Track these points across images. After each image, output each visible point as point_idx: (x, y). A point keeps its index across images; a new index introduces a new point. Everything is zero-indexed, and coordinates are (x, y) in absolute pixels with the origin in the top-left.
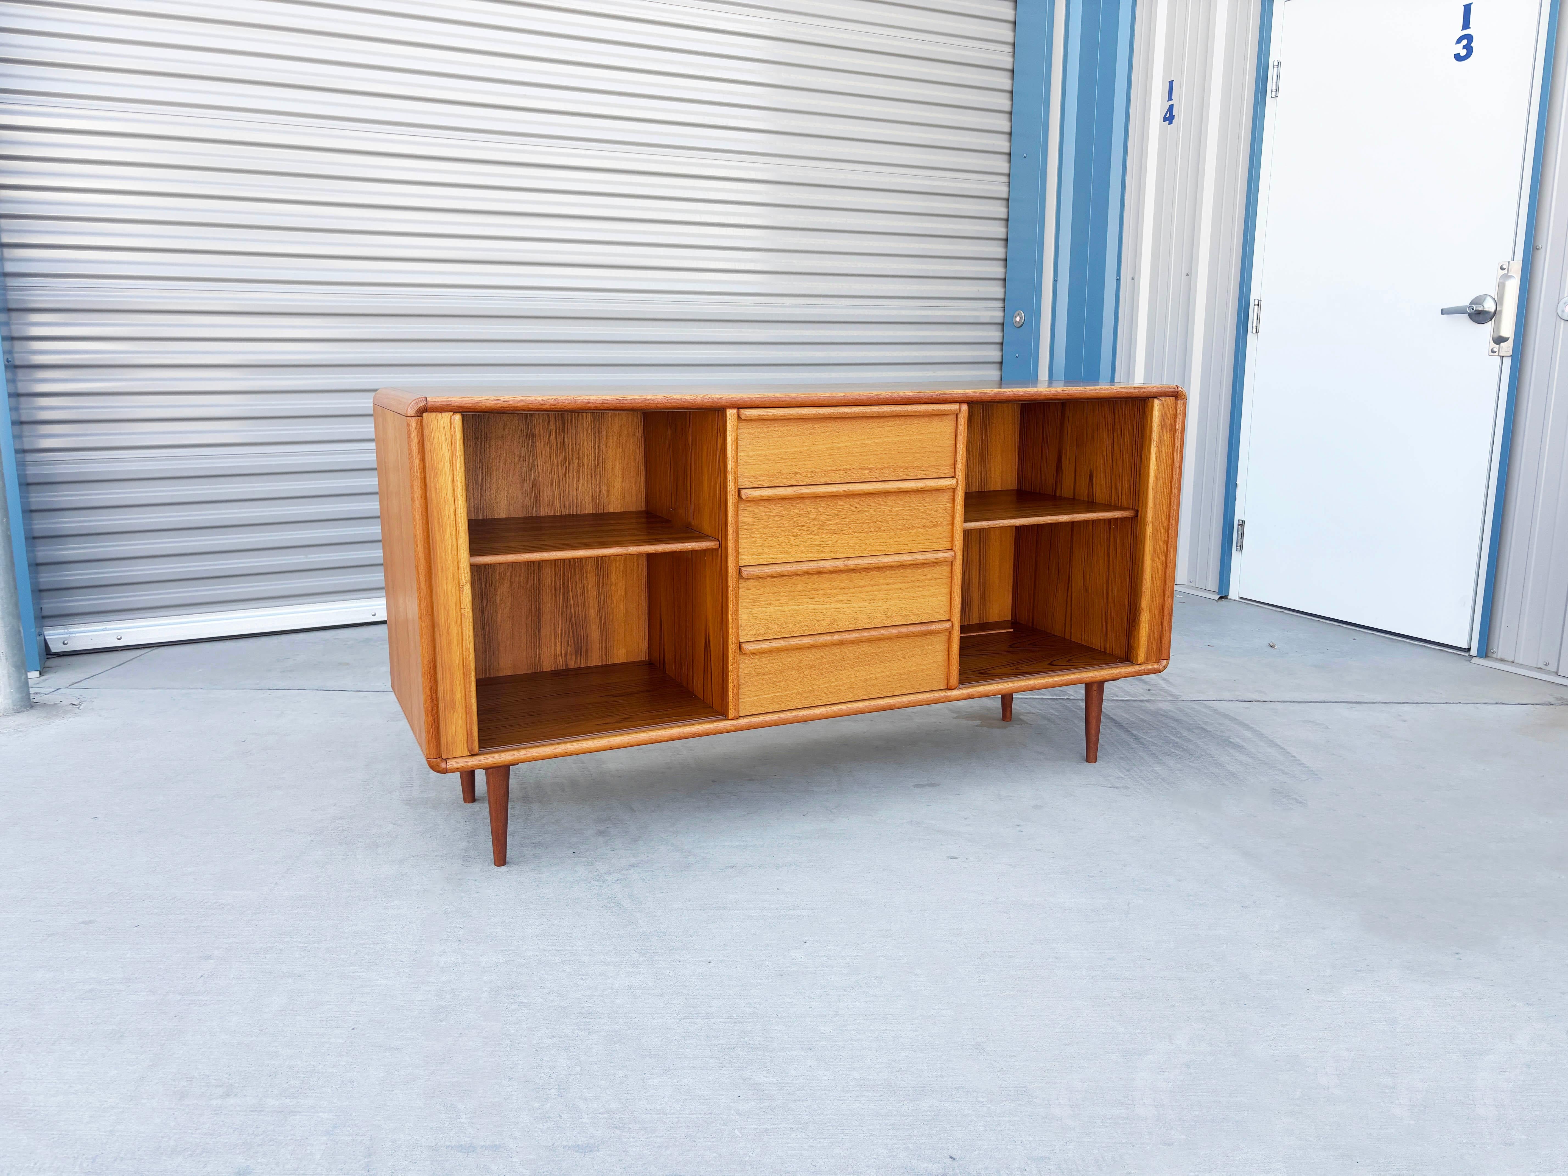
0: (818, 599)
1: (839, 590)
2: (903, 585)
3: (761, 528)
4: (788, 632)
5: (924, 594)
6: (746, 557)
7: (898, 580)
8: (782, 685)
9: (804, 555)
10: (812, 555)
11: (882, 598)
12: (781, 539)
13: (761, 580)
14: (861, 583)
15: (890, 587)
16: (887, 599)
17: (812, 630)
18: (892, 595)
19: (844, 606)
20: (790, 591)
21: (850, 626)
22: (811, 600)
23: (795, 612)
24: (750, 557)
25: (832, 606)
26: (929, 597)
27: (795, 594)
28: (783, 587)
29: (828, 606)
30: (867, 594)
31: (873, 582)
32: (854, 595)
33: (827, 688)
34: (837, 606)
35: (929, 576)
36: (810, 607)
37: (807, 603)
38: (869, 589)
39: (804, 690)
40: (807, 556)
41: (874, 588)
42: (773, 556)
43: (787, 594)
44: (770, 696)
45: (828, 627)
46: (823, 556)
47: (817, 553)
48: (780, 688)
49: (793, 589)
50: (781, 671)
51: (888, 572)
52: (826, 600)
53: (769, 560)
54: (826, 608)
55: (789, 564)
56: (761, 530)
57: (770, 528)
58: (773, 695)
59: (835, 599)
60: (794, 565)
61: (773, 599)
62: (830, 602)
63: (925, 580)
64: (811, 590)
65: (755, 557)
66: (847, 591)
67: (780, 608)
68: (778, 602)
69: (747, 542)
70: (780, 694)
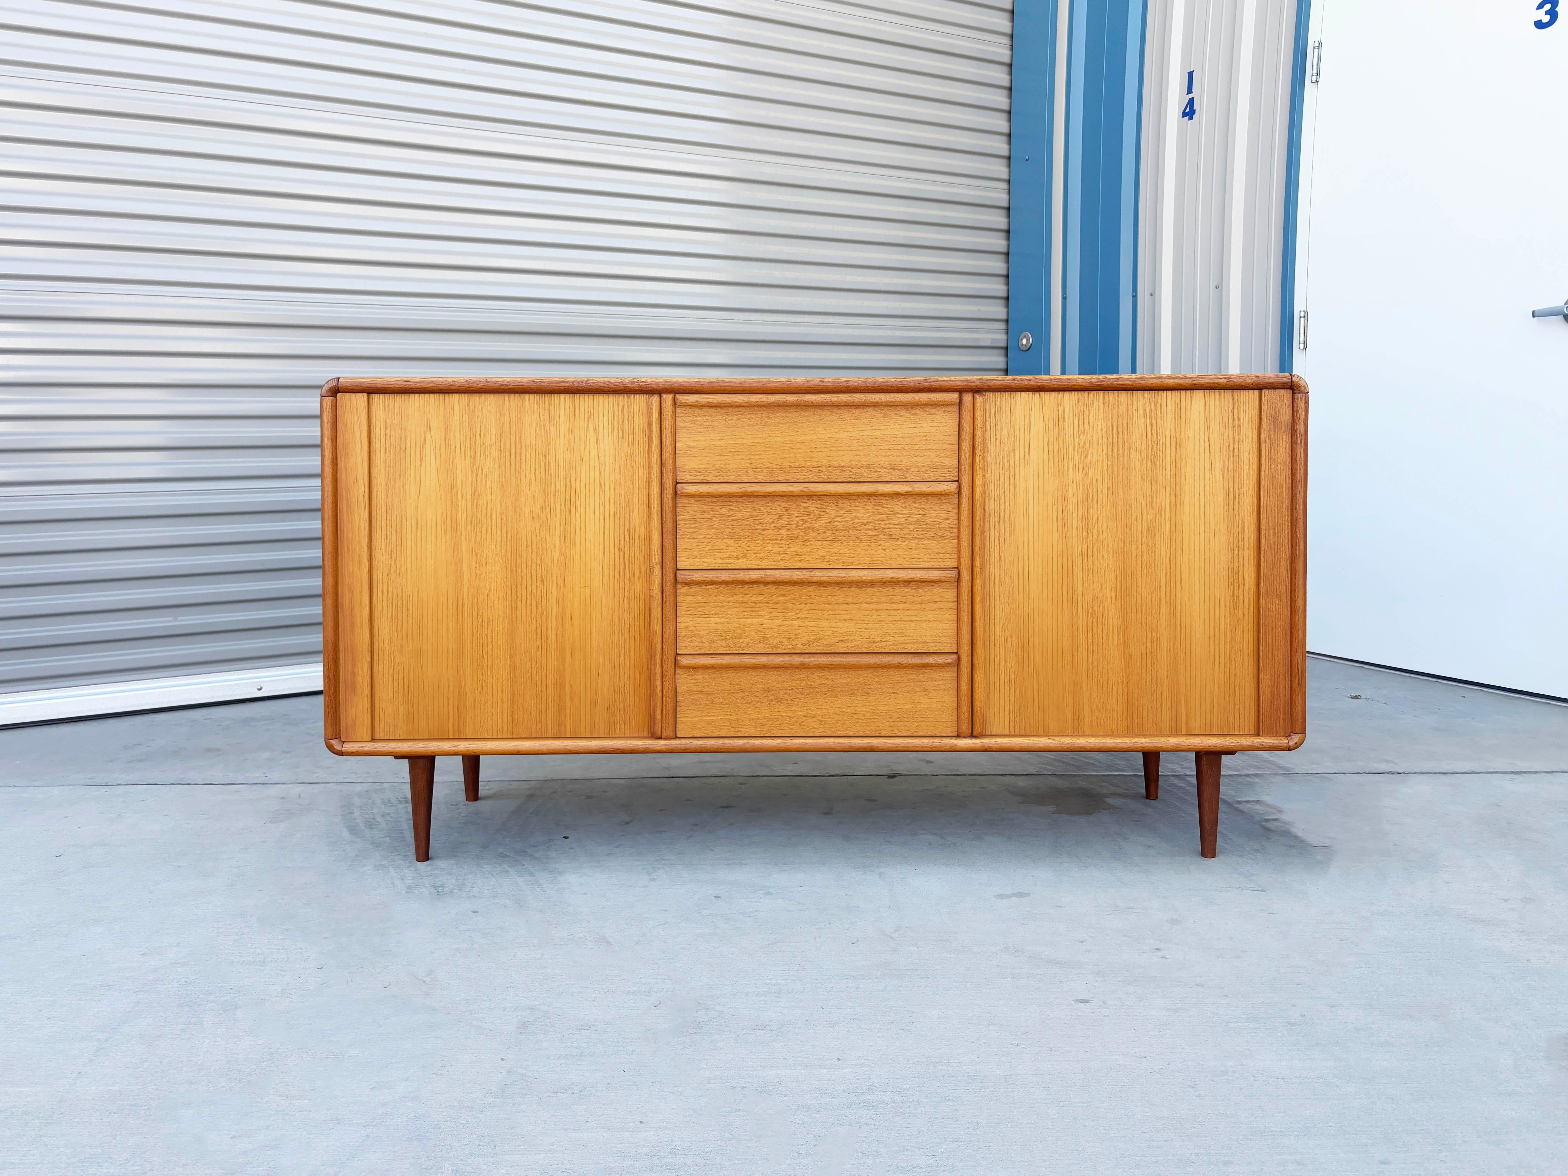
0: (776, 614)
1: (805, 605)
2: (889, 606)
3: (704, 528)
4: (739, 647)
5: (921, 619)
6: (686, 560)
7: (883, 600)
8: (731, 707)
9: (759, 562)
10: (769, 563)
11: (862, 619)
12: (729, 542)
13: (704, 587)
14: (832, 599)
15: (872, 607)
16: (868, 621)
17: (768, 648)
18: (875, 616)
19: (812, 624)
20: (741, 602)
21: (818, 648)
22: (767, 614)
23: (748, 626)
24: (691, 560)
25: (795, 623)
26: (927, 623)
27: (747, 605)
28: (732, 596)
29: (789, 622)
30: (841, 613)
31: (850, 600)
32: (824, 612)
33: (789, 717)
34: (802, 624)
35: (927, 598)
36: (766, 621)
37: (762, 617)
38: (844, 607)
39: (759, 716)
40: (763, 563)
41: (851, 606)
42: (720, 561)
43: (737, 605)
44: (715, 718)
45: (790, 647)
46: (782, 564)
47: (775, 560)
48: (729, 710)
49: (744, 599)
50: (729, 692)
51: (870, 589)
52: (786, 615)
53: (714, 565)
54: (788, 625)
55: (736, 571)
56: (705, 531)
57: (716, 528)
58: (719, 718)
59: (799, 615)
60: (741, 572)
61: (719, 609)
62: (792, 618)
63: (921, 603)
64: (767, 603)
65: (697, 560)
66: (814, 607)
67: (728, 620)
68: (725, 613)
69: (688, 542)
70: (729, 717)
